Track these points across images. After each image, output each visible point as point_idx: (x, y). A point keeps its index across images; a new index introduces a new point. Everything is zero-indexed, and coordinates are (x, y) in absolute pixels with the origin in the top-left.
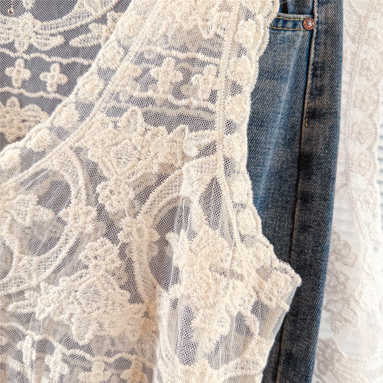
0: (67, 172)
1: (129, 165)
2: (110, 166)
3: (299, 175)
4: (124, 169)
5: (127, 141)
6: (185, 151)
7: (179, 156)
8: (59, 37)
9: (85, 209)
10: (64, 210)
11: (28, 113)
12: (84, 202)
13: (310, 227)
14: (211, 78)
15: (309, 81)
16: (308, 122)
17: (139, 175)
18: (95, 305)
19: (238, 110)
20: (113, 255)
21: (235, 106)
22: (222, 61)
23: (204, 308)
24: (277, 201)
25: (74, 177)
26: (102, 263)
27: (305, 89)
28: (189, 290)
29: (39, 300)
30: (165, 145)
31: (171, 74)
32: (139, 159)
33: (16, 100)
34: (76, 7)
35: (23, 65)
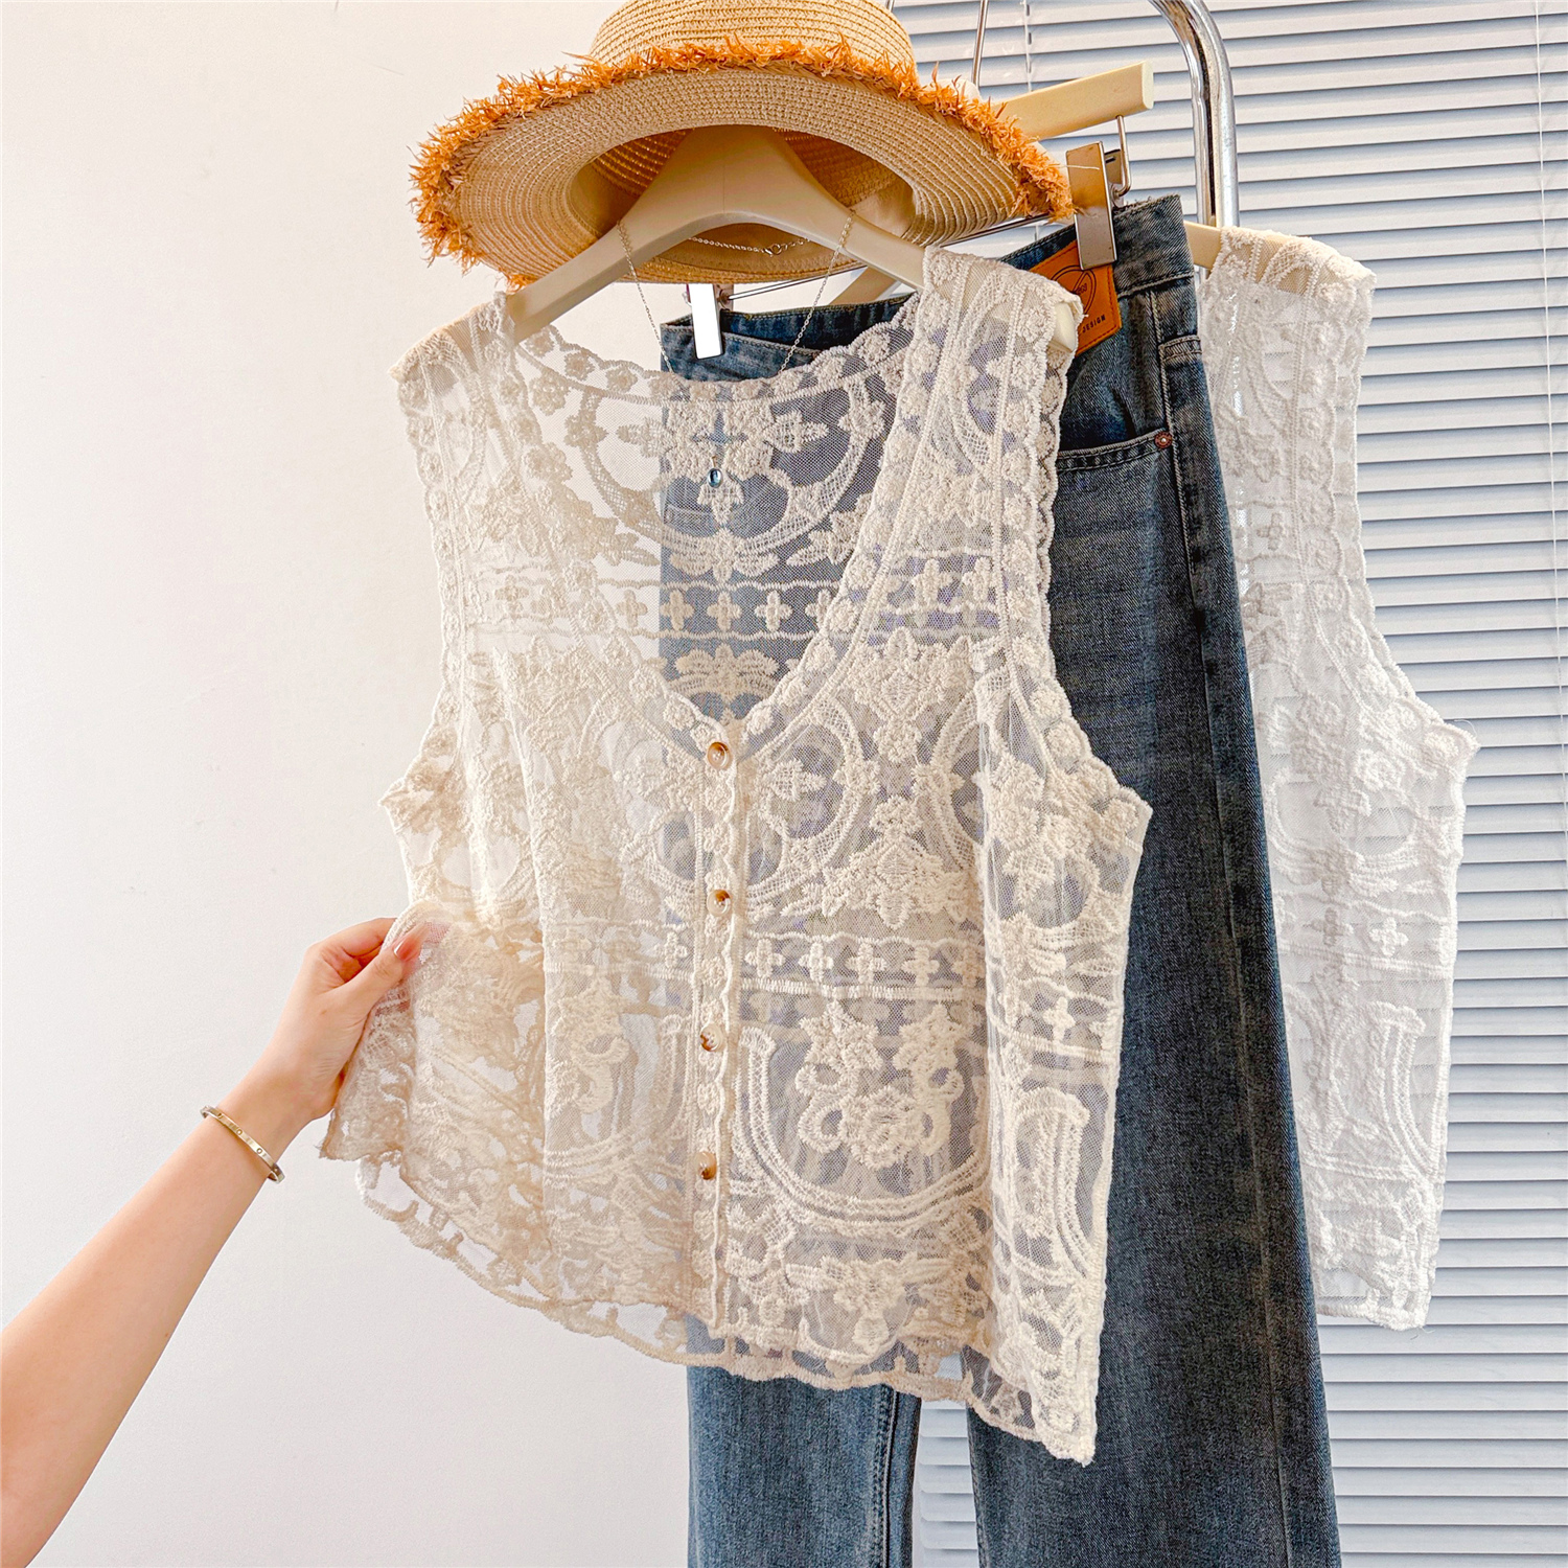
0: (833, 723)
1: (907, 700)
2: (884, 705)
4: (902, 706)
5: (899, 670)
6: (972, 667)
8: (770, 555)
9: (864, 765)
10: (837, 771)
11: (746, 663)
12: (861, 757)
17: (922, 709)
18: (902, 878)
20: (911, 815)
25: (843, 728)
26: (899, 826)
32: (918, 690)
33: (728, 648)
34: (786, 514)
35: (728, 599)
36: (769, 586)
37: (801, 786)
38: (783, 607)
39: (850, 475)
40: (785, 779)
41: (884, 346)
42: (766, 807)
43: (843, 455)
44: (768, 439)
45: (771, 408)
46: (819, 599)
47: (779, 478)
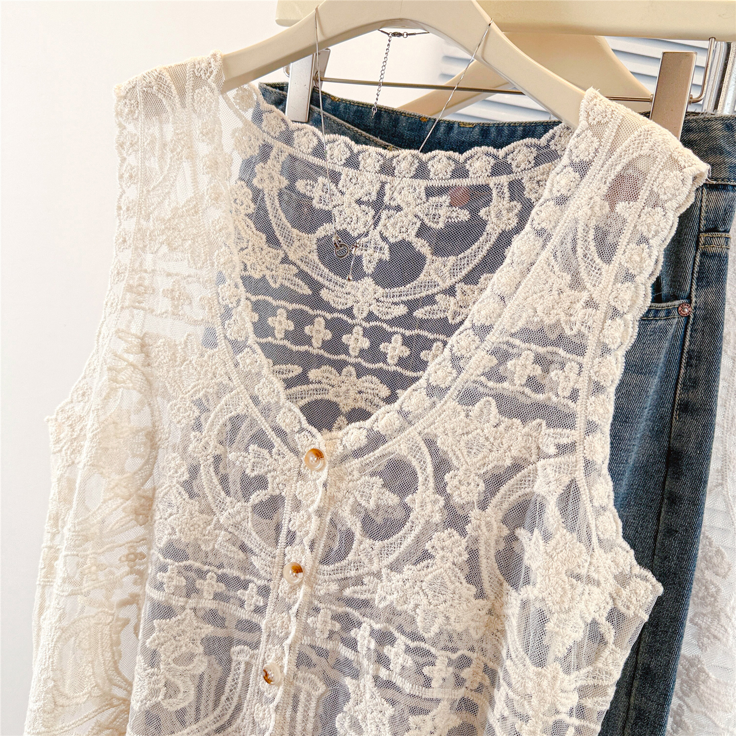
0: (415, 457)
1: (480, 456)
2: (460, 455)
3: (667, 472)
4: (475, 460)
5: (479, 431)
6: (541, 446)
7: (534, 451)
8: (402, 306)
9: (432, 497)
10: (410, 496)
11: (366, 384)
12: (431, 490)
13: (677, 532)
14: (573, 376)
15: (682, 371)
16: (679, 415)
17: (490, 467)
18: (442, 598)
19: (601, 411)
20: (460, 548)
21: (598, 408)
22: (585, 360)
23: (558, 613)
24: (641, 498)
25: (422, 463)
26: (449, 554)
27: (678, 379)
28: (544, 594)
29: (379, 586)
30: (520, 438)
31: (530, 368)
32: (491, 451)
33: (352, 370)
34: (422, 275)
35: (361, 333)
36: (395, 329)
37: (379, 498)
38: (404, 348)
39: (480, 256)
40: (366, 490)
41: (531, 158)
42: (347, 509)
43: (477, 239)
44: (419, 214)
45: (426, 189)
46: (434, 348)
47: (422, 246)
